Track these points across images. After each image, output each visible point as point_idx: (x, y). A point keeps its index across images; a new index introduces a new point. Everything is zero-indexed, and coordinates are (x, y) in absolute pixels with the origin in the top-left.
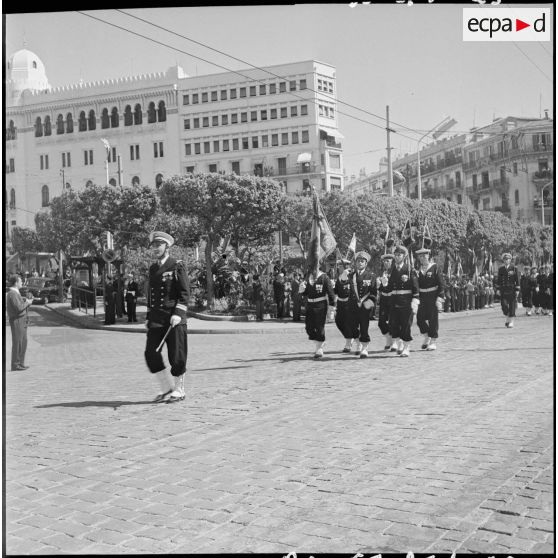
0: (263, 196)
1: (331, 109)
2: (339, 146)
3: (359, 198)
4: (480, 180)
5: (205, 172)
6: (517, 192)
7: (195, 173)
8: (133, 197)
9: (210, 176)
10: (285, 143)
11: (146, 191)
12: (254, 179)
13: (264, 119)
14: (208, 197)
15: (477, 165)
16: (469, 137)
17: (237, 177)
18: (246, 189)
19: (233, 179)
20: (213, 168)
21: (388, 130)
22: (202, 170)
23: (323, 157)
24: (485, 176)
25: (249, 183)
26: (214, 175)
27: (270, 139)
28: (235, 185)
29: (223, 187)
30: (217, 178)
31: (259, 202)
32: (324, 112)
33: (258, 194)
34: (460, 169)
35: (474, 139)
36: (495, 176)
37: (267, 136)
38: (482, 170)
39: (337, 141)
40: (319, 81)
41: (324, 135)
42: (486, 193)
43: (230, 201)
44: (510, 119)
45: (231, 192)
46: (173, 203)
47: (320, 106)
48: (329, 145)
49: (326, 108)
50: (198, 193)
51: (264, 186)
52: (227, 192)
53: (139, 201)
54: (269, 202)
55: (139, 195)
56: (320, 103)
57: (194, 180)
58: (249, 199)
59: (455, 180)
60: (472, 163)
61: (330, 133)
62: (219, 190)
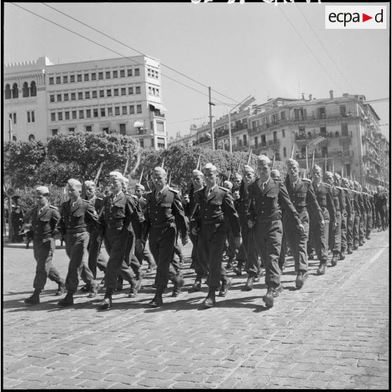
0: (125, 149)
1: (157, 90)
2: (163, 116)
3: (194, 151)
4: (260, 140)
5: (83, 131)
6: (285, 149)
7: (76, 131)
8: (30, 149)
9: (88, 134)
10: (125, 113)
11: (39, 144)
12: (119, 137)
13: (109, 95)
14: (86, 149)
15: (258, 130)
16: (252, 111)
17: (107, 135)
18: (113, 144)
19: (104, 136)
20: (89, 128)
21: (211, 104)
22: (81, 130)
23: (152, 124)
24: (263, 138)
25: (116, 139)
26: (90, 133)
27: (114, 110)
28: (106, 141)
29: (97, 142)
30: (92, 136)
31: (122, 153)
32: (152, 92)
33: (122, 147)
34: (246, 133)
35: (255, 113)
36: (269, 138)
37: (111, 108)
38: (262, 133)
39: (162, 112)
40: (149, 70)
41: (152, 108)
42: (265, 149)
43: (102, 152)
44: (279, 99)
45: (103, 145)
46: (59, 153)
47: (150, 88)
48: (156, 115)
49: (153, 89)
50: (79, 147)
51: (126, 142)
52: (99, 146)
53: (35, 152)
54: (130, 153)
55: (34, 147)
56: (150, 85)
57: (75, 137)
58: (116, 152)
59: (243, 140)
60: (254, 129)
61: (157, 106)
62: (94, 144)
